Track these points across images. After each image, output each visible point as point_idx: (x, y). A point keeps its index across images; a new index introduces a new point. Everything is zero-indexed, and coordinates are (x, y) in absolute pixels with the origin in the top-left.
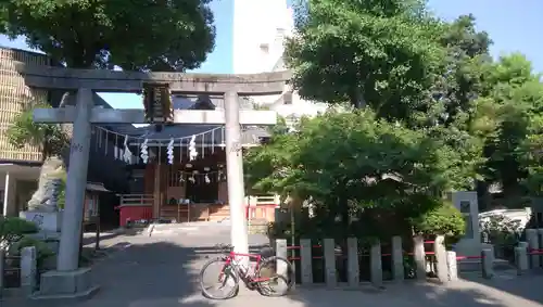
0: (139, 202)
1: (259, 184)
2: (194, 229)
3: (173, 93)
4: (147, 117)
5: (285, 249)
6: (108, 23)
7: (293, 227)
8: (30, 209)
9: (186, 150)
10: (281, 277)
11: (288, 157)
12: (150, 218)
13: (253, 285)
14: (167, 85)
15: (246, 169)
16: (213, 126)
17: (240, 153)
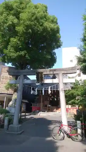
0: (37, 105)
1: (70, 102)
2: (52, 114)
3: (44, 74)
4: (37, 82)
5: (80, 124)
6: (29, 58)
7: (83, 117)
8: (9, 106)
9: (48, 91)
10: (79, 134)
11: (79, 93)
12: (40, 110)
13: (69, 136)
14: (42, 73)
15: (66, 97)
16: (55, 84)
17: (64, 92)
